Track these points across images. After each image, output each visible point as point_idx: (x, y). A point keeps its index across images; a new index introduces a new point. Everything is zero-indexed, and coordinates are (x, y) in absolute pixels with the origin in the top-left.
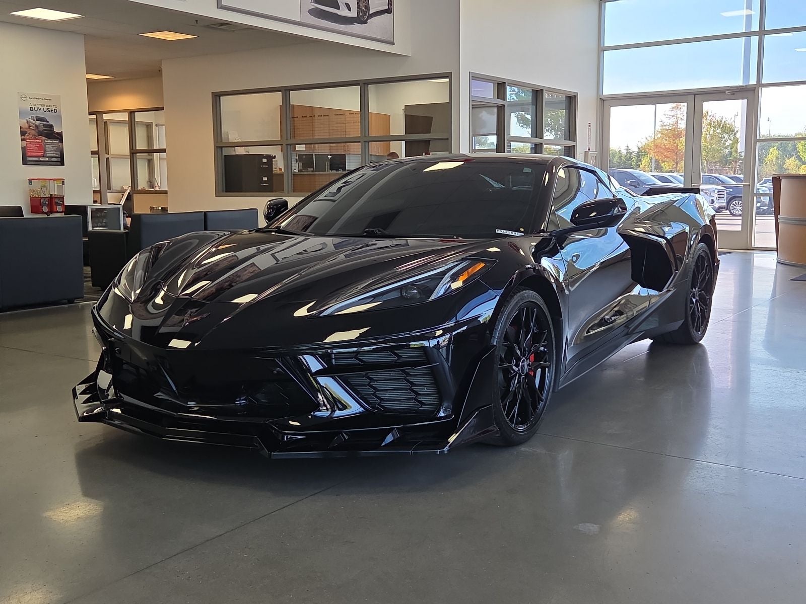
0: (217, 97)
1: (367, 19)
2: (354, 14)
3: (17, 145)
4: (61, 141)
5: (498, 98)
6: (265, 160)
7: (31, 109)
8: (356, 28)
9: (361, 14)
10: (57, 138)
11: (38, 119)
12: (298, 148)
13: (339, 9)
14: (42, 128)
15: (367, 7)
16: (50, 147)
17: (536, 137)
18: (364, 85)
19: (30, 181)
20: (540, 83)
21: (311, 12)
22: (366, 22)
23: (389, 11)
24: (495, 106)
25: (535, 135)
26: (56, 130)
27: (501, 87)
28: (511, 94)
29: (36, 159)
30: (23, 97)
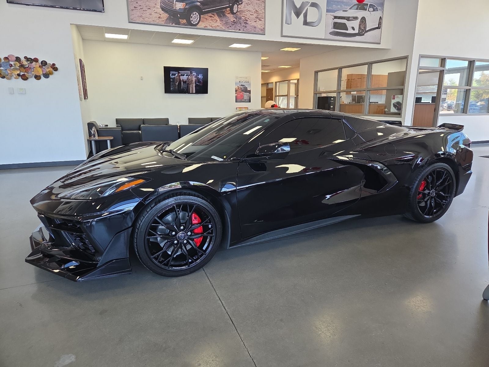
0: (316, 73)
1: (364, 33)
2: (356, 31)
3: (234, 95)
4: (250, 93)
5: (441, 67)
6: (332, 99)
7: (240, 82)
8: (358, 38)
9: (361, 31)
10: (249, 92)
11: (242, 85)
12: (352, 93)
13: (347, 30)
14: (243, 89)
15: (365, 27)
16: (246, 96)
17: (468, 86)
18: (370, 64)
19: (236, 108)
20: (472, 57)
21: (331, 33)
22: (363, 35)
23: (378, 28)
24: (439, 71)
25: (467, 85)
26: (248, 89)
27: (443, 61)
28: (449, 64)
29: (240, 100)
30: (237, 78)
